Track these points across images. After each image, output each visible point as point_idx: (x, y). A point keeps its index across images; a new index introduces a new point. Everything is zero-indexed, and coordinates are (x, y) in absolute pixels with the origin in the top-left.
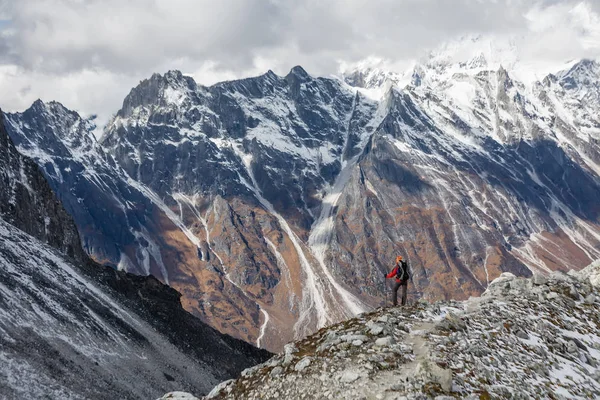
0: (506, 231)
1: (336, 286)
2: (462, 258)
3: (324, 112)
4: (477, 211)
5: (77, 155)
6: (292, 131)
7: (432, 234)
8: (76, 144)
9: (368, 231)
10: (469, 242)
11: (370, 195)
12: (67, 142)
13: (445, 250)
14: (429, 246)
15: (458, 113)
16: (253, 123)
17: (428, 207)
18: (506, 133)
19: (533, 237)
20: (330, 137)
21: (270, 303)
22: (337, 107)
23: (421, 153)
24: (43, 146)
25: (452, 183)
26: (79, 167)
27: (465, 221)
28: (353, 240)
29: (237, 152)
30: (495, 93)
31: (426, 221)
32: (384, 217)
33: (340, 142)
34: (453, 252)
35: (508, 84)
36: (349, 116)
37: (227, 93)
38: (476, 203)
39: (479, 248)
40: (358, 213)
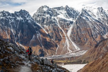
0: (102, 33)
1: (71, 41)
2: (94, 37)
3: (71, 13)
4: (97, 29)
5: (27, 19)
6: (65, 16)
7: (89, 32)
8: (28, 17)
9: (77, 32)
10: (95, 34)
11: (78, 26)
12: (26, 16)
13: (91, 35)
14: (88, 34)
15: (94, 14)
16: (59, 14)
17: (88, 28)
18: (102, 17)
19: (106, 34)
20: (72, 17)
21: (59, 44)
22: (73, 12)
23: (87, 19)
24: (22, 17)
25: (92, 25)
26: (28, 20)
27: (94, 31)
28: (75, 33)
29: (56, 19)
30: (100, 11)
31: (88, 30)
32: (80, 30)
33: (74, 18)
34: (92, 36)
35: (103, 10)
36: (75, 14)
37: (54, 9)
38: (96, 28)
39: (97, 35)
40: (76, 29)
